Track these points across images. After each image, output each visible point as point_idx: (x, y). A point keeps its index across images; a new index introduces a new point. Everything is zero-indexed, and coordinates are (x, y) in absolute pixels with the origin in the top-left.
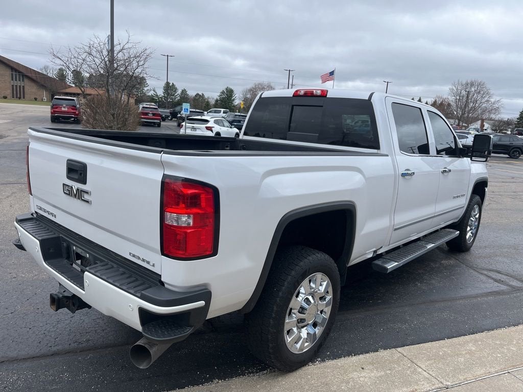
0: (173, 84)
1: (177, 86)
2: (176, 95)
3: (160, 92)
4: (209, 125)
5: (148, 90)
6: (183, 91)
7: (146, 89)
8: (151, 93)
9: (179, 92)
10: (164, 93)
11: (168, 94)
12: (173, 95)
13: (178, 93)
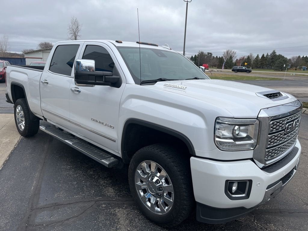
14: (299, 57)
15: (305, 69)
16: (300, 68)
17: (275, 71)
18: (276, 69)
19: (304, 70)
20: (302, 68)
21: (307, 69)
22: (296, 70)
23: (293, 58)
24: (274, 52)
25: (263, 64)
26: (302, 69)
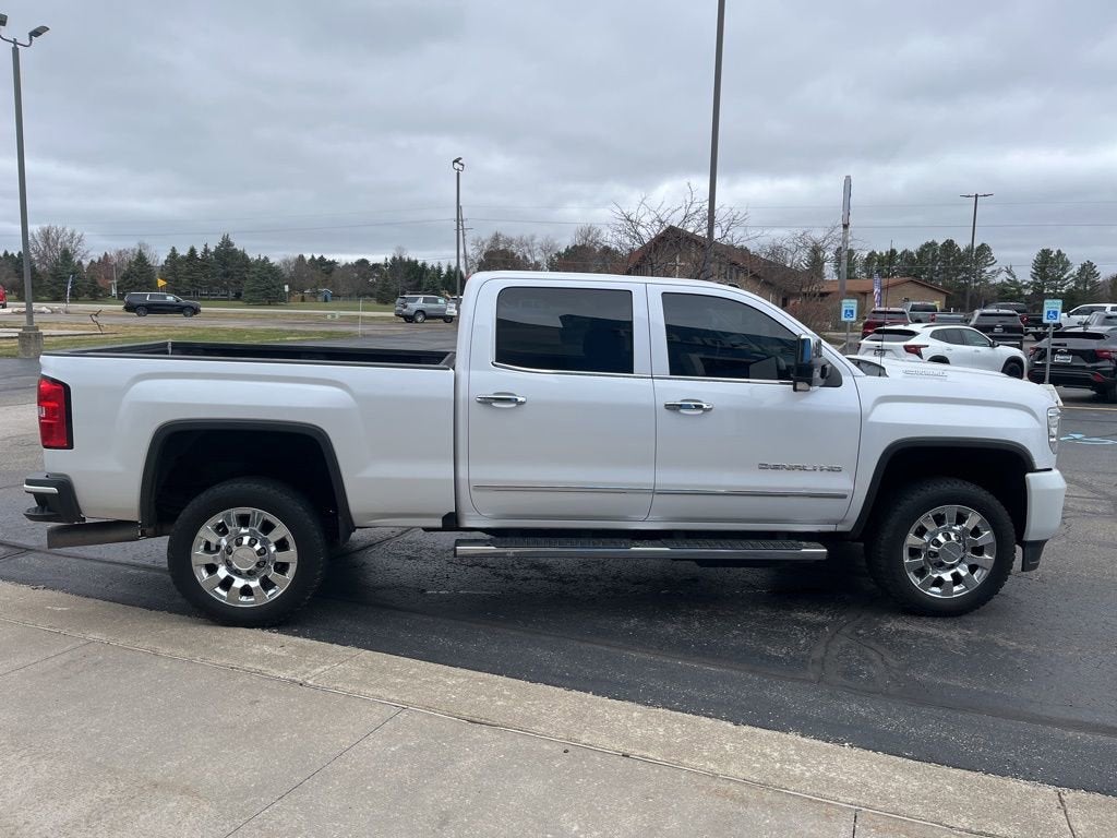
0: (1059, 252)
1: (1068, 257)
2: (1065, 277)
3: (1025, 275)
4: (913, 342)
5: (993, 272)
6: (1084, 266)
7: (989, 270)
8: (1003, 277)
9: (1074, 270)
10: (1034, 276)
11: (1044, 278)
12: (1059, 278)
13: (1071, 272)
14: (301, 257)
15: (329, 296)
16: (315, 295)
17: (248, 306)
18: (250, 301)
19: (326, 301)
20: (318, 293)
21: (332, 295)
22: (303, 300)
23: (285, 262)
24: (226, 243)
25: (197, 281)
26: (320, 298)
